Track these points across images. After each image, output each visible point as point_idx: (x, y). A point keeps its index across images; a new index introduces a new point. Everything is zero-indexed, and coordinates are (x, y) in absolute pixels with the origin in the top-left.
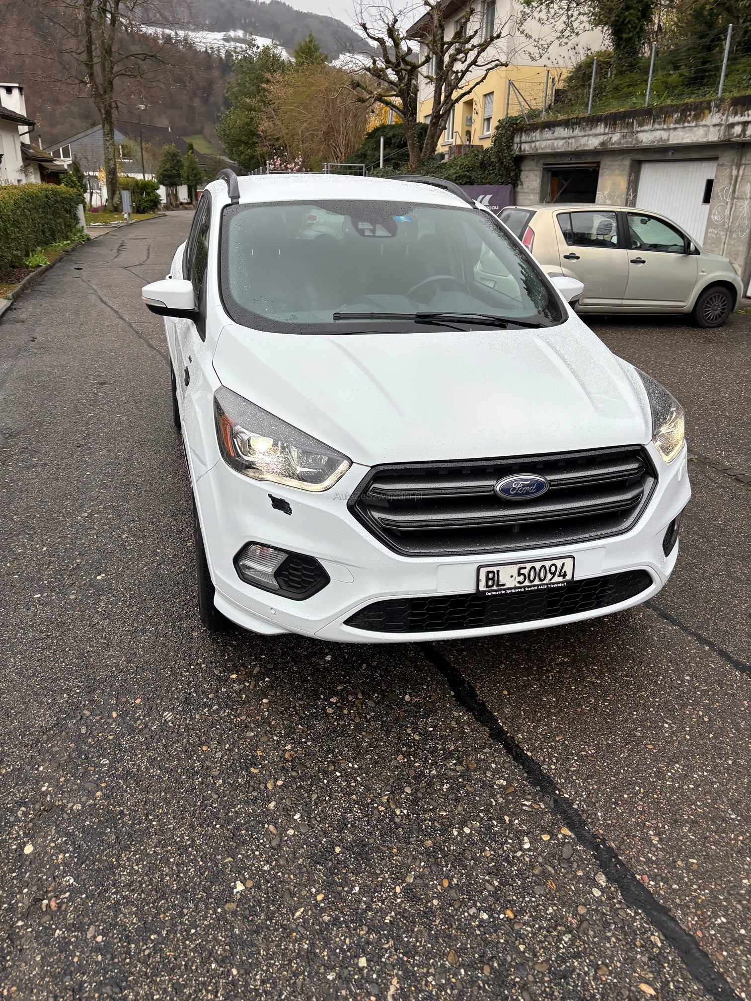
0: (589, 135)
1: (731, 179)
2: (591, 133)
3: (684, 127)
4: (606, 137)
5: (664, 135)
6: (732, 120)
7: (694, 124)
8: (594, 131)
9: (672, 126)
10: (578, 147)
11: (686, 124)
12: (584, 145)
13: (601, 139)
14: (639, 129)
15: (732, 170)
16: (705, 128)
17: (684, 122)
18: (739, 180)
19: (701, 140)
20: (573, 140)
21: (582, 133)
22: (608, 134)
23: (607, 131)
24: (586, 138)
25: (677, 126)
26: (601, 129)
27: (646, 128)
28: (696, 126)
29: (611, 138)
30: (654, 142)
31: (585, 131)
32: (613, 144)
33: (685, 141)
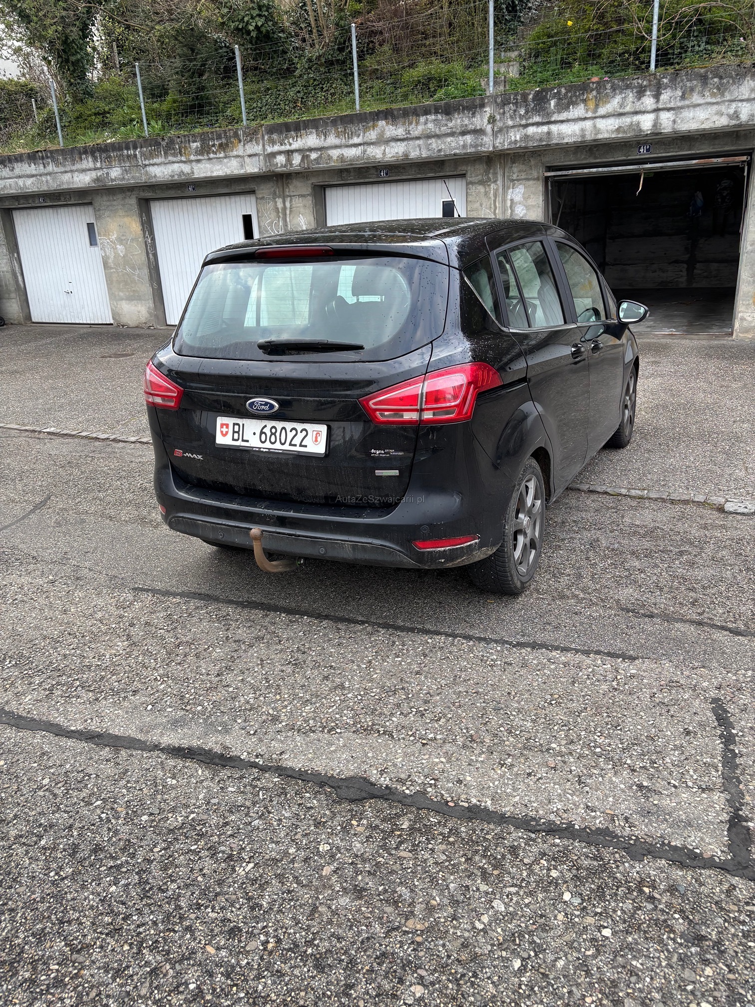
0: (72, 171)
1: (278, 212)
2: (74, 168)
3: (210, 159)
4: (99, 173)
5: (186, 168)
6: (269, 149)
7: (222, 155)
8: (78, 166)
9: (192, 157)
10: (60, 185)
11: (212, 156)
12: (68, 183)
13: (94, 174)
14: (147, 162)
15: (276, 202)
16: (238, 159)
17: (208, 153)
18: (288, 212)
19: (236, 172)
20: (48, 177)
21: (62, 169)
22: (101, 168)
23: (98, 165)
24: (69, 174)
25: (200, 157)
26: (88, 163)
27: (155, 161)
28: (226, 157)
29: (108, 174)
30: (173, 176)
31: (64, 166)
32: (112, 180)
33: (215, 174)
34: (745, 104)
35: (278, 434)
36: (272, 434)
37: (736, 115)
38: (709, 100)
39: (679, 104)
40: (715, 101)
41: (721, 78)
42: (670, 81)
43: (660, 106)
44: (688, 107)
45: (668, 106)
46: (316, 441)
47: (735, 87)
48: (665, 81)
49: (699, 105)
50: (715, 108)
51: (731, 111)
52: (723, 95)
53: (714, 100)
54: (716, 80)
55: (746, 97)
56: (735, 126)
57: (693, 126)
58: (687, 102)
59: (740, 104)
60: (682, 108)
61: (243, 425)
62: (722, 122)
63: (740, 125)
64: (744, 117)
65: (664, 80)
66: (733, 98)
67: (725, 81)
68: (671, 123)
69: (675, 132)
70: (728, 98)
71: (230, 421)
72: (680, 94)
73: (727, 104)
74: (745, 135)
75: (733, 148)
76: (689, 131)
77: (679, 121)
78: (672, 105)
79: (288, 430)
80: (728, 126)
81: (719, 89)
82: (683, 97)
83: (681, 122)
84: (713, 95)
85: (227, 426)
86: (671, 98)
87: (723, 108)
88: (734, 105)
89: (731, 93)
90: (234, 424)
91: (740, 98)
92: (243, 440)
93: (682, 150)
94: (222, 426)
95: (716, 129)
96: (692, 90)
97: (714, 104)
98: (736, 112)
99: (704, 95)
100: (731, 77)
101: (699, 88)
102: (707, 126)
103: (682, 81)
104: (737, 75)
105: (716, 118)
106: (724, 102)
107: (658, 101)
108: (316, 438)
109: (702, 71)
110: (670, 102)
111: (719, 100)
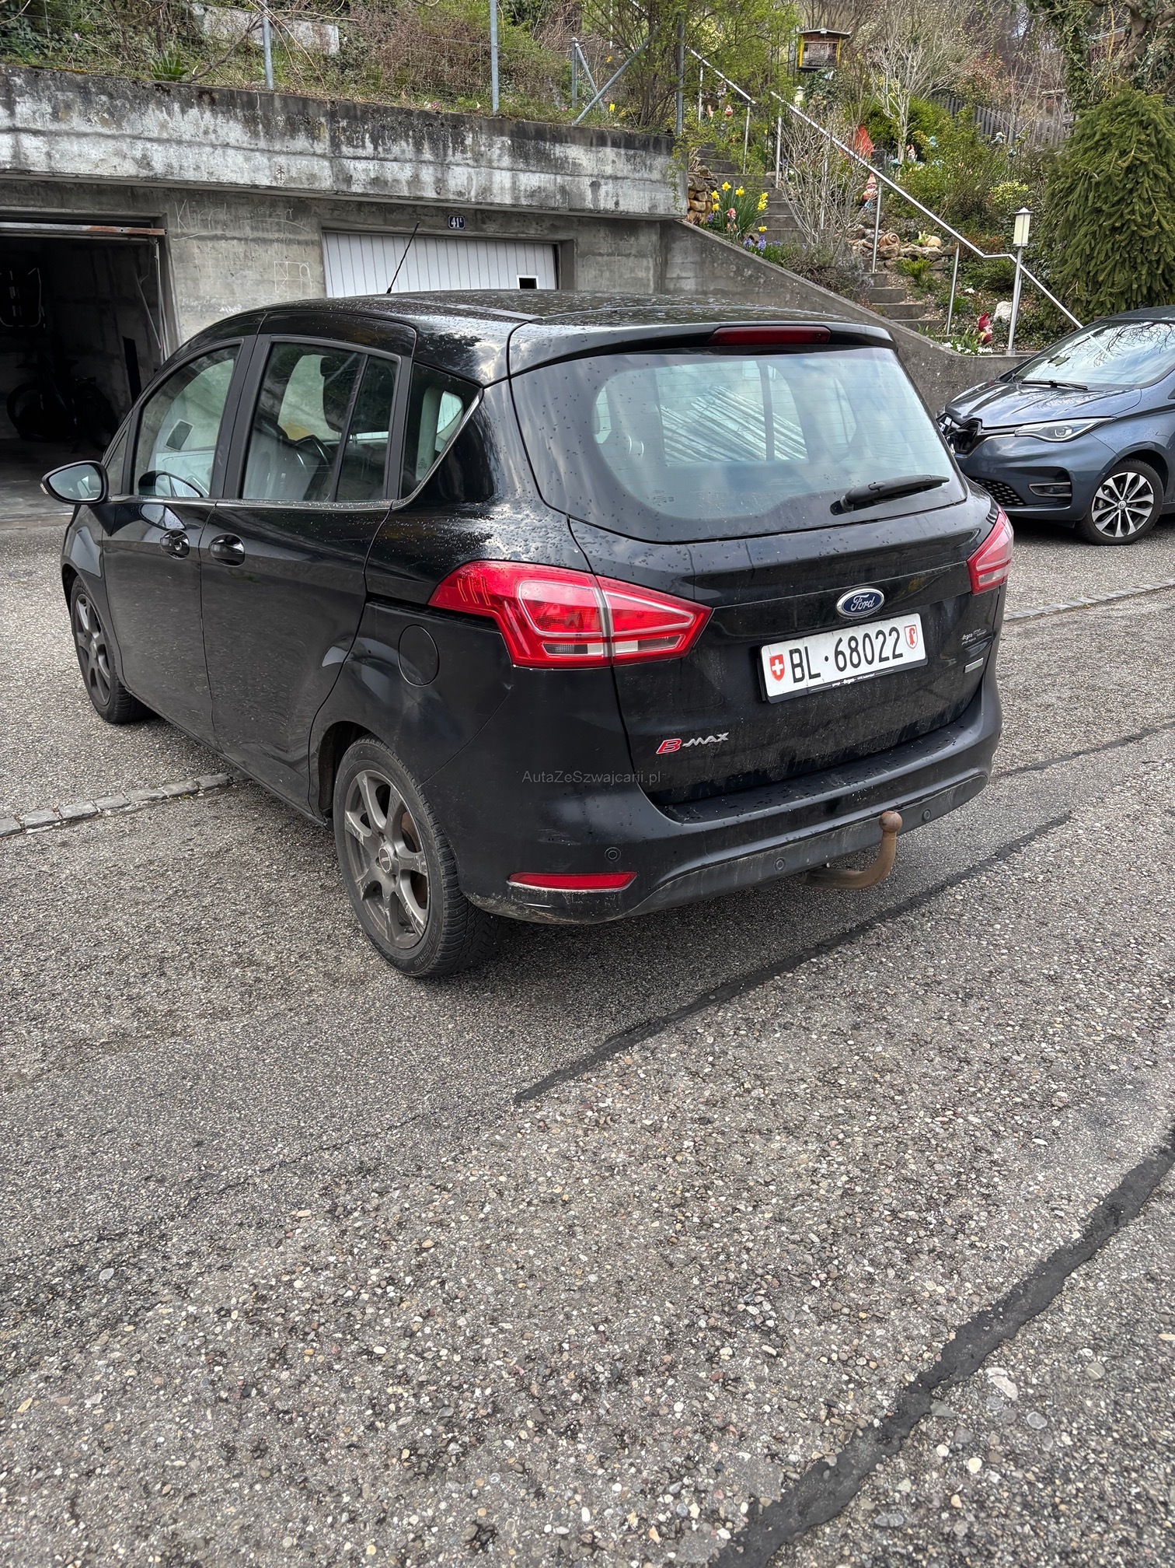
34: (156, 146)
35: (860, 648)
36: (853, 650)
37: (145, 162)
38: (100, 129)
39: (54, 127)
40: (109, 133)
41: (111, 96)
42: (27, 83)
43: (19, 125)
44: (68, 134)
45: (33, 126)
46: (912, 642)
47: (133, 116)
48: (18, 81)
49: (85, 135)
50: (111, 143)
51: (138, 154)
52: (120, 126)
53: (105, 131)
54: (104, 98)
55: (155, 135)
56: (147, 179)
57: (84, 168)
58: (63, 127)
59: (148, 145)
60: (57, 134)
61: (806, 648)
62: (127, 169)
63: (154, 179)
64: (159, 167)
65: (16, 79)
66: (136, 133)
67: (118, 103)
68: (43, 157)
69: (53, 174)
70: (129, 132)
71: (782, 649)
72: (50, 110)
73: (128, 140)
74: (145, 194)
75: (131, 213)
76: (77, 176)
77: (58, 156)
78: (38, 126)
79: (873, 637)
80: (137, 177)
81: (111, 114)
82: (55, 117)
83: (62, 156)
84: (104, 122)
85: (780, 658)
86: (34, 113)
87: (124, 146)
88: (140, 145)
89: (132, 125)
90: (791, 652)
91: (146, 134)
92: (811, 677)
93: (51, 205)
94: (772, 661)
95: (119, 179)
96: (68, 107)
97: (108, 137)
98: (144, 157)
99: (89, 120)
100: (127, 98)
101: (78, 106)
102: (105, 171)
103: (48, 88)
104: (135, 97)
105: (116, 161)
106: (123, 136)
107: (12, 114)
108: (911, 637)
109: (79, 78)
110: (35, 120)
111: (114, 132)
